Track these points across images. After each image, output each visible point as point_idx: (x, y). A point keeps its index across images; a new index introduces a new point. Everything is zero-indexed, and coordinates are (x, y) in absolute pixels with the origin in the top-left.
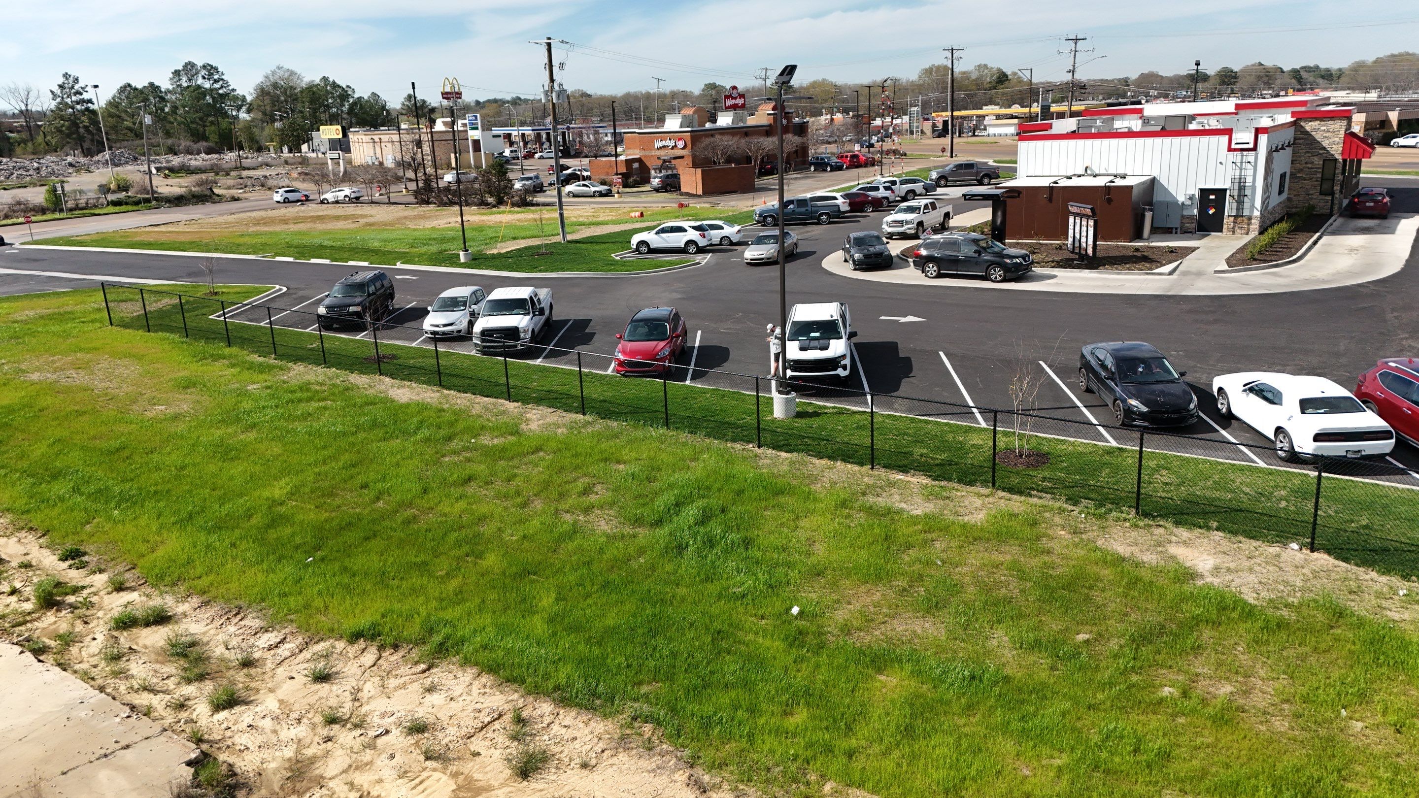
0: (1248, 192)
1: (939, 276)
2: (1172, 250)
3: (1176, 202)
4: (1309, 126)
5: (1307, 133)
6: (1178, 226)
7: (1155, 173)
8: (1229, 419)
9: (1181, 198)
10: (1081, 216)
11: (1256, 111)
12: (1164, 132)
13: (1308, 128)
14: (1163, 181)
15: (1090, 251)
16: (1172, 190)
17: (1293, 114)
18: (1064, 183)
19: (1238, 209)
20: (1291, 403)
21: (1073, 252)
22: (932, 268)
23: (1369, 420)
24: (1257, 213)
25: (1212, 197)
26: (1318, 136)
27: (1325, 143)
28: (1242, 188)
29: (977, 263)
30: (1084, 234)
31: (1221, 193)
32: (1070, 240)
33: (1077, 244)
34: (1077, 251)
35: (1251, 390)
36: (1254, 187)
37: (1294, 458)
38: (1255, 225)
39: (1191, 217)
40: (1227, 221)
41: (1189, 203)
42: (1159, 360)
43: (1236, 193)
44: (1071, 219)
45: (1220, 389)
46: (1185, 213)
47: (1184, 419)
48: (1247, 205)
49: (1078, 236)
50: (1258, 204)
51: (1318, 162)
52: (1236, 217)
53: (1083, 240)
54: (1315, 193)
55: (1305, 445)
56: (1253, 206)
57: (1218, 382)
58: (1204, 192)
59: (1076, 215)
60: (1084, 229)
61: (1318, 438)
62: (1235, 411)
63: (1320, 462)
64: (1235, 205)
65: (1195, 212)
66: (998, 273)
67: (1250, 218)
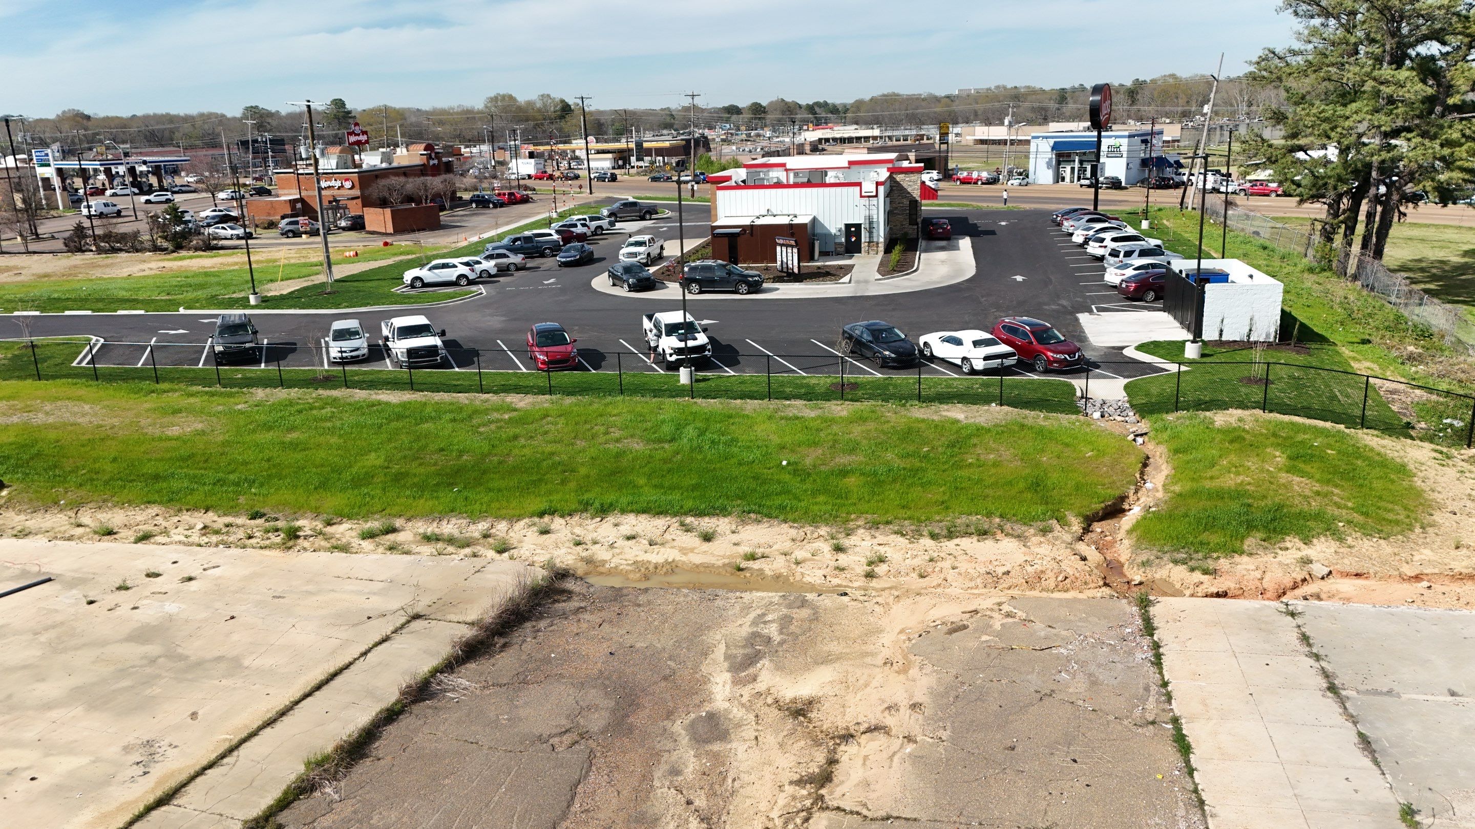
0: (875, 225)
1: (701, 292)
2: (841, 267)
3: (831, 234)
4: (899, 177)
5: (898, 183)
6: (833, 250)
7: (815, 214)
8: (933, 358)
9: (833, 231)
10: (787, 246)
11: (862, 166)
12: (809, 184)
13: (898, 179)
14: (820, 219)
15: (796, 270)
16: (827, 225)
17: (889, 169)
18: (758, 222)
19: (870, 237)
20: (968, 343)
21: (782, 271)
22: (695, 287)
23: (1003, 348)
24: (882, 240)
25: (853, 229)
26: (905, 185)
27: (909, 190)
28: (871, 223)
29: (728, 282)
30: (790, 258)
31: (858, 226)
32: (779, 263)
33: (785, 266)
34: (785, 270)
35: (943, 341)
36: (878, 222)
37: (973, 372)
38: (881, 248)
39: (841, 244)
40: (864, 246)
41: (838, 234)
42: (890, 330)
43: (867, 226)
44: (778, 248)
45: (926, 344)
46: (837, 241)
47: (914, 359)
48: (875, 235)
49: (785, 260)
50: (882, 233)
51: (906, 202)
52: (869, 242)
53: (790, 262)
54: (906, 223)
55: (979, 365)
56: (878, 235)
57: (922, 340)
58: (848, 226)
59: (782, 245)
60: (789, 255)
61: (986, 358)
62: (935, 353)
63: (986, 372)
64: (868, 234)
65: (843, 240)
66: (744, 288)
67: (878, 243)
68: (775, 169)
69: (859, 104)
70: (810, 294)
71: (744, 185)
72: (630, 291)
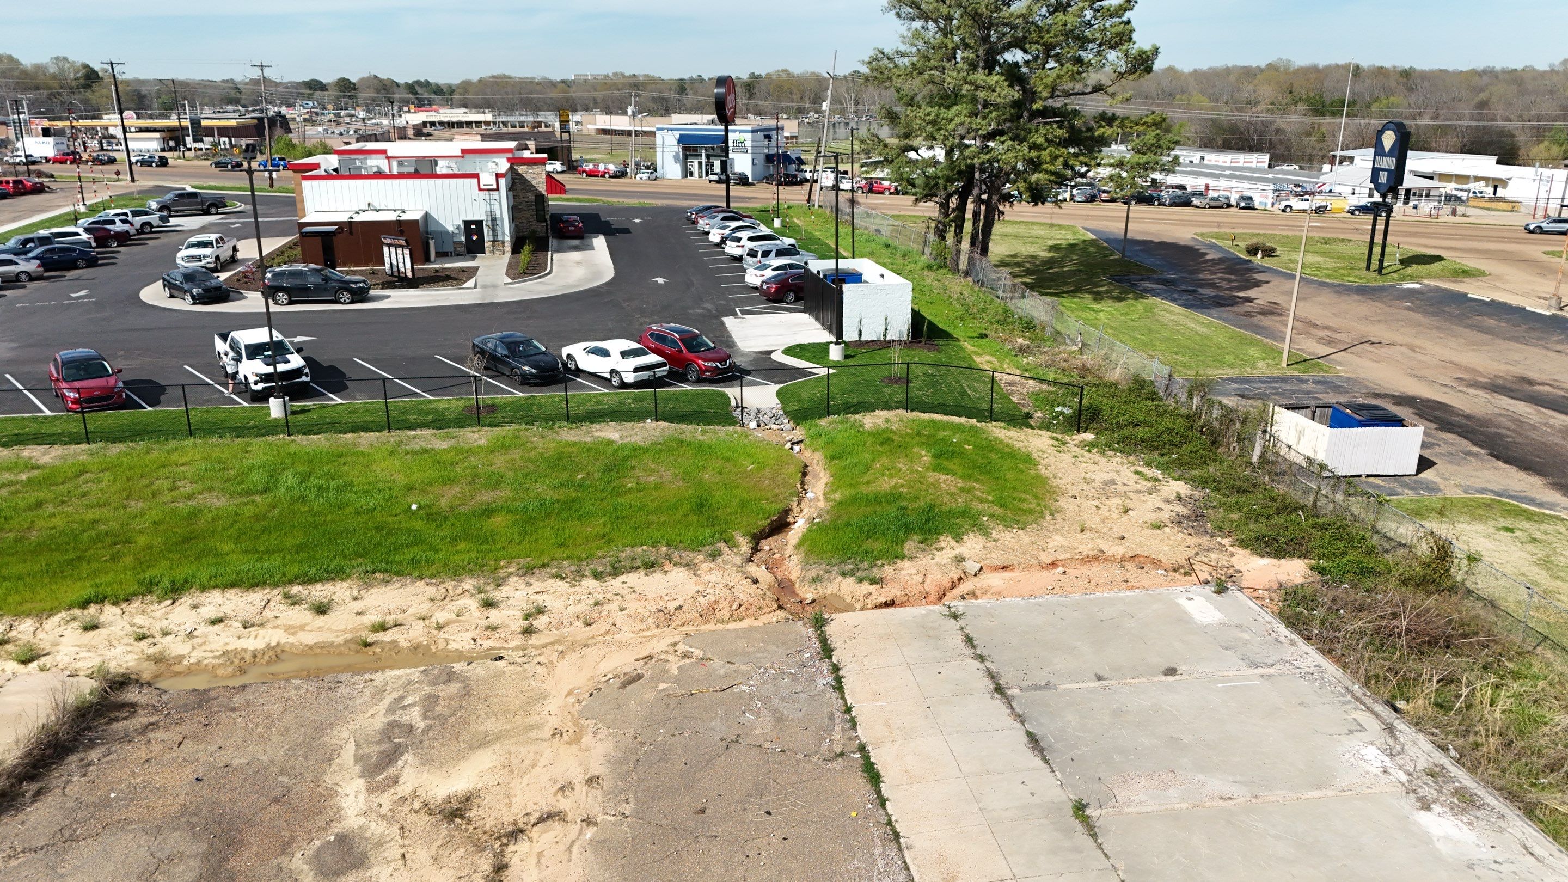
0: (498, 222)
1: (291, 303)
2: (463, 270)
3: (447, 232)
4: (521, 169)
5: (519, 174)
6: (452, 250)
7: (427, 209)
8: (579, 372)
9: (450, 229)
10: (396, 246)
11: (477, 155)
12: (416, 175)
13: (520, 171)
14: (434, 214)
15: (409, 274)
16: (442, 221)
17: (509, 160)
18: (358, 218)
19: (494, 236)
20: (615, 354)
21: (392, 275)
22: (282, 297)
23: (653, 358)
24: (507, 238)
25: (473, 227)
26: (528, 177)
27: (534, 183)
28: (493, 220)
29: (325, 289)
30: (401, 260)
31: (479, 223)
32: (387, 266)
33: (395, 269)
34: (396, 274)
35: (589, 352)
36: (502, 219)
37: (624, 385)
38: (508, 247)
39: (460, 243)
40: (488, 245)
41: (457, 231)
42: (528, 342)
43: (490, 223)
44: (386, 249)
45: (569, 356)
46: (456, 239)
47: (557, 376)
48: (499, 233)
49: (395, 262)
50: (507, 231)
51: (532, 197)
52: (493, 241)
53: (401, 265)
54: (533, 220)
55: (629, 378)
56: (504, 234)
57: (565, 351)
58: (467, 223)
59: (389, 245)
60: (400, 256)
61: (636, 370)
62: (581, 366)
63: (637, 385)
64: (491, 232)
65: (463, 238)
66: (346, 296)
67: (503, 242)
68: (374, 156)
69: (466, 86)
70: (429, 301)
71: (336, 175)
72: (194, 304)
